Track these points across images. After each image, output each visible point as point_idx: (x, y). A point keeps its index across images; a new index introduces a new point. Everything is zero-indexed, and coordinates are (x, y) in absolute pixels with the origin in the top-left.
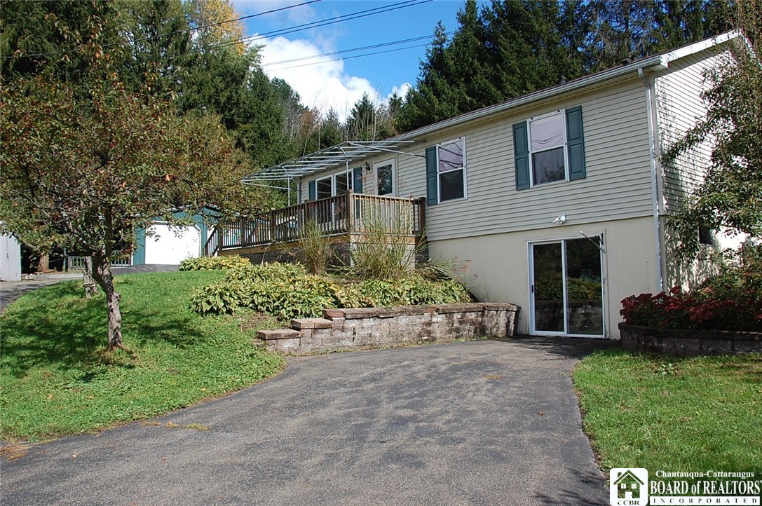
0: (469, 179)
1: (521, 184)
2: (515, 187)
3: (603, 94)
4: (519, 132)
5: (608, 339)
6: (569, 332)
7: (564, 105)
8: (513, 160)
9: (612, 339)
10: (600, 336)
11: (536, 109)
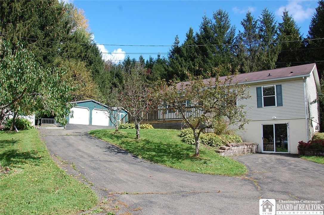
0: (238, 104)
1: (259, 106)
2: (257, 107)
3: (289, 82)
4: (259, 90)
5: (290, 154)
6: (276, 152)
7: (276, 83)
8: (256, 98)
9: (291, 153)
10: (287, 153)
11: (265, 83)
